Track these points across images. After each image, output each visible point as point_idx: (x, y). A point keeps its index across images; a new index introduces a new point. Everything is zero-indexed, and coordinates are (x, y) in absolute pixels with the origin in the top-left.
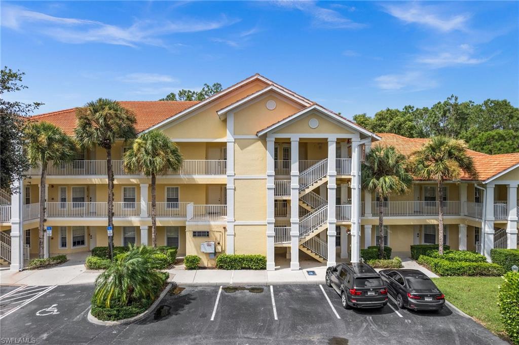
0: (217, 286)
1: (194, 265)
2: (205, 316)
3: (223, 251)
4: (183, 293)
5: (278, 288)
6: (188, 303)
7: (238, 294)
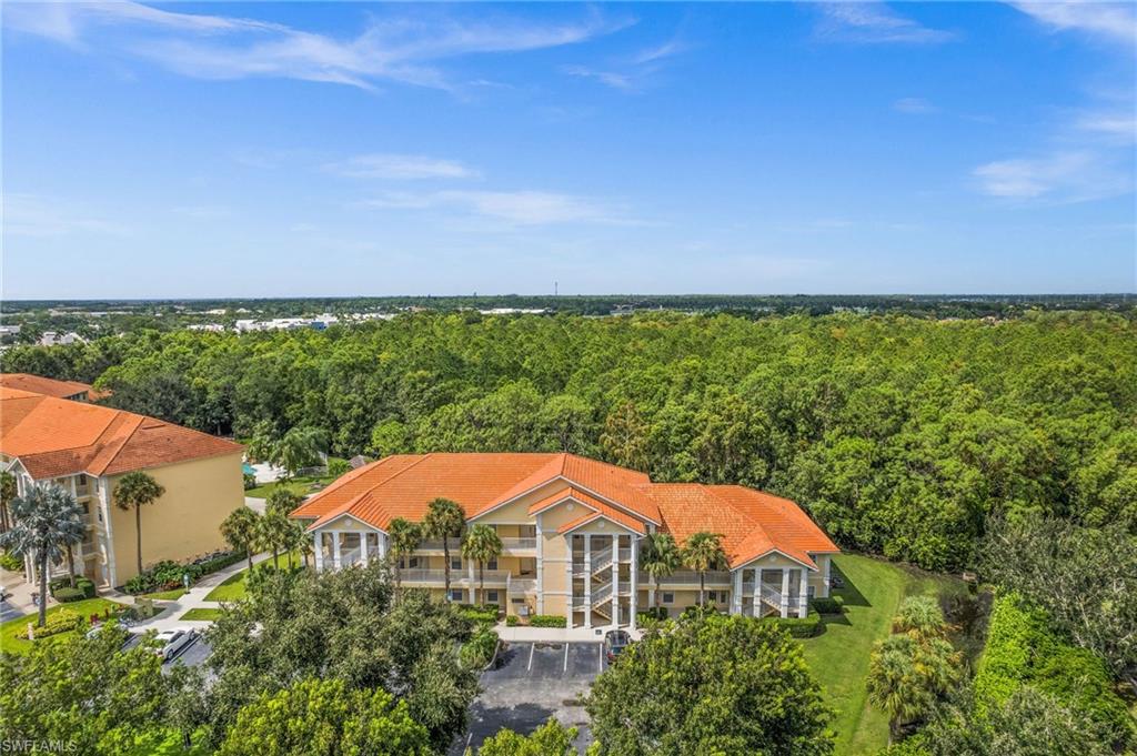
0: (530, 643)
1: (513, 623)
2: (525, 666)
3: (534, 613)
4: (509, 648)
5: (573, 645)
6: (513, 657)
7: (544, 650)
